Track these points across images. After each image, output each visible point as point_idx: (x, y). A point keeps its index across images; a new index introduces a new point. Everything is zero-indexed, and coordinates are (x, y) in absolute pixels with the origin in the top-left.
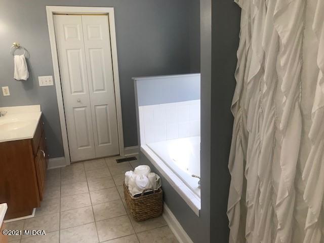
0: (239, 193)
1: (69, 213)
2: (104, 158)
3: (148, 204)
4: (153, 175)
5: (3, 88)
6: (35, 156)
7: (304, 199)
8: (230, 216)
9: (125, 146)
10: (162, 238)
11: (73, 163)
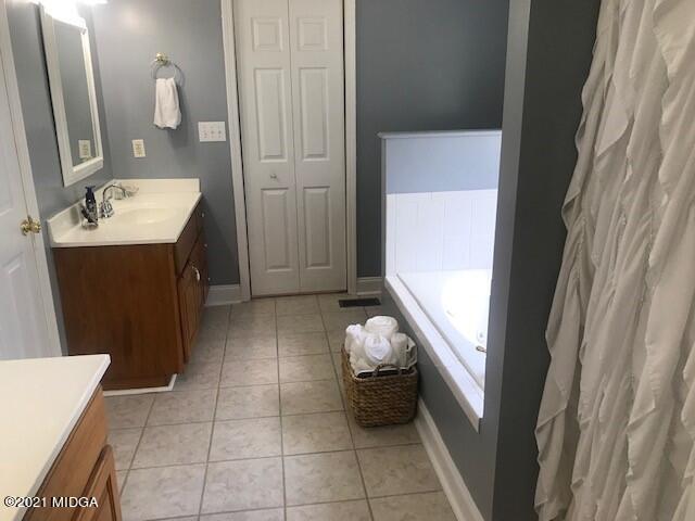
0: (563, 393)
1: (236, 393)
2: (317, 294)
3: (384, 396)
4: (403, 337)
5: (134, 142)
6: (180, 276)
7: (683, 418)
8: (541, 440)
9: (359, 275)
10: (405, 467)
11: (254, 298)
